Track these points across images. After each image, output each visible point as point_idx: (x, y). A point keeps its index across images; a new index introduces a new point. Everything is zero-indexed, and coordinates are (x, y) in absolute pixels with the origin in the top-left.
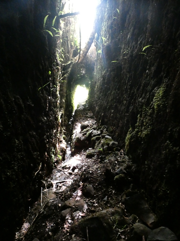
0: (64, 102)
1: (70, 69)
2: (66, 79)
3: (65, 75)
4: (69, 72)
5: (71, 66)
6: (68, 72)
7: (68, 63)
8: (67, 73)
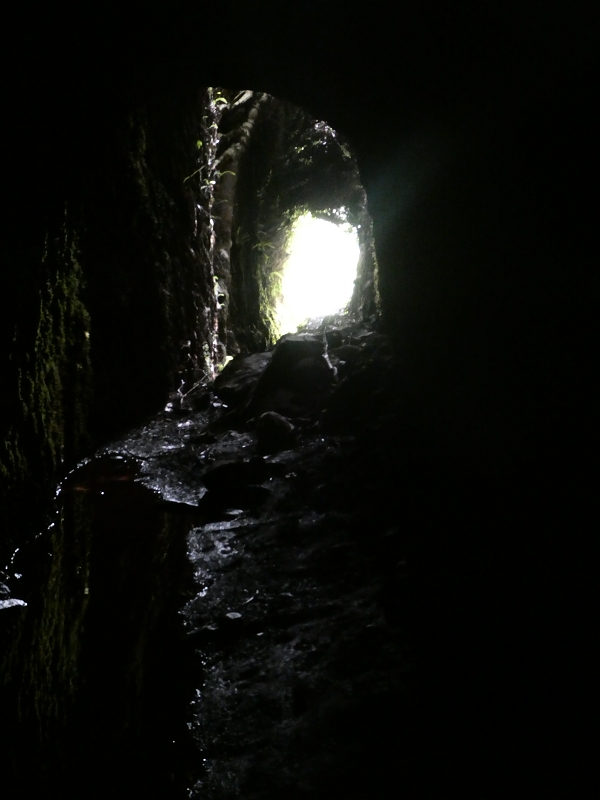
0: (226, 260)
1: (249, 124)
2: (236, 164)
3: (231, 151)
4: (245, 134)
5: (254, 111)
6: (244, 138)
7: (241, 101)
8: (236, 139)
